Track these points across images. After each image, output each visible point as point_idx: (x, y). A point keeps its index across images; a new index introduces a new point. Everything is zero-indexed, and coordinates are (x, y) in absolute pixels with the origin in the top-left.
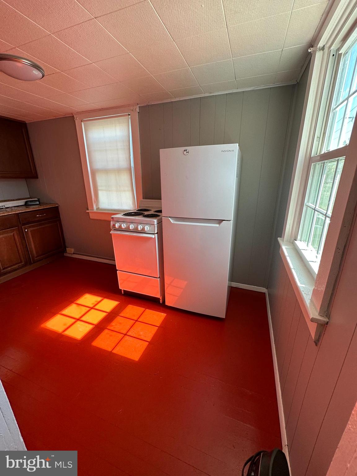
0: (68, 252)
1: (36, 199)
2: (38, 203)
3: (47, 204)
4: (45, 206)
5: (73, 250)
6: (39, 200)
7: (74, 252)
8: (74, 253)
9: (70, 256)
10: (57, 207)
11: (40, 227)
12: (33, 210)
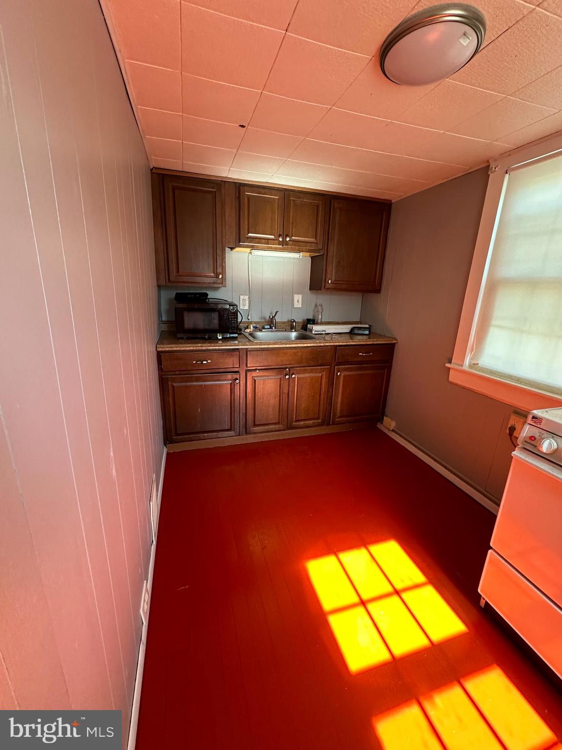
0: (384, 423)
1: (367, 326)
2: (367, 332)
3: (380, 336)
4: (377, 341)
5: (393, 425)
6: (369, 329)
7: (394, 429)
8: (393, 431)
9: (386, 431)
10: (394, 345)
11: (359, 372)
12: (358, 343)
